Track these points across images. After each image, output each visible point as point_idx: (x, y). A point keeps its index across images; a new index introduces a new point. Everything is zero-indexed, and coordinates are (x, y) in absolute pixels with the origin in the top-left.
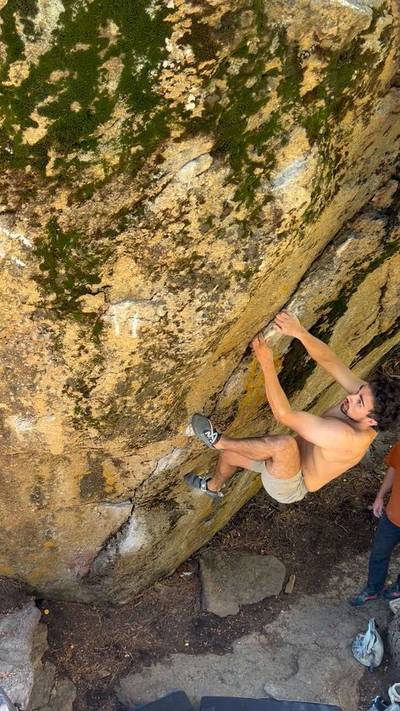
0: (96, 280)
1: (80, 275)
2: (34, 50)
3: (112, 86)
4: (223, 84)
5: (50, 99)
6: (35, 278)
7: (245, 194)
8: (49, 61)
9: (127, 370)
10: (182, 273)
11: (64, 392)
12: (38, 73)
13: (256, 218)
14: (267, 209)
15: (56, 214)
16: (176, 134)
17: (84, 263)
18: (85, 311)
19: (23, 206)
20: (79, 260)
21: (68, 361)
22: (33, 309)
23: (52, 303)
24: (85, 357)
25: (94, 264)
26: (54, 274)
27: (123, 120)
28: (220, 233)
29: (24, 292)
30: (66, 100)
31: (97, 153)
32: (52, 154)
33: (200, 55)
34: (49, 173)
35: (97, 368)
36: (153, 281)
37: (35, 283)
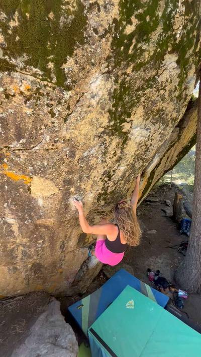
3: (160, 14)
5: (140, 11)
9: (128, 165)
10: (157, 117)
11: (100, 179)
15: (126, 77)
16: (169, 49)
17: (129, 105)
18: (123, 131)
19: (114, 70)
20: (128, 102)
21: (108, 161)
22: (103, 130)
23: (112, 126)
24: (115, 159)
25: (132, 106)
26: (117, 110)
27: (159, 33)
29: (101, 120)
31: (149, 46)
32: (134, 41)
34: (130, 52)
35: (117, 164)
36: (146, 120)
37: (108, 114)
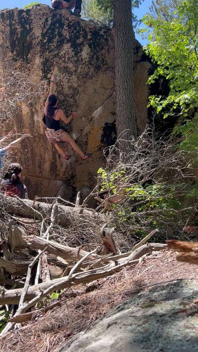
1: (49, 70)
2: (47, 27)
4: (73, 34)
6: (42, 69)
7: (76, 54)
8: (49, 29)
12: (47, 31)
13: (78, 59)
14: (80, 58)
28: (71, 62)
30: (50, 35)
33: (69, 29)
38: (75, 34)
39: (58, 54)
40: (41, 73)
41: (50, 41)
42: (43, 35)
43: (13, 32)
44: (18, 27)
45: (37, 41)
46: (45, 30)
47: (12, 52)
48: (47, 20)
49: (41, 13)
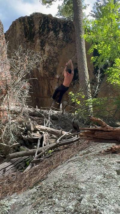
0: (45, 46)
2: (41, 24)
7: (56, 36)
14: (58, 38)
28: (54, 40)
30: (43, 28)
33: (52, 24)
38: (55, 26)
39: (48, 37)
40: (40, 47)
41: (43, 31)
42: (40, 28)
43: (25, 28)
44: (27, 25)
45: (37, 31)
46: (41, 25)
47: (26, 38)
48: (41, 21)
49: (38, 17)
